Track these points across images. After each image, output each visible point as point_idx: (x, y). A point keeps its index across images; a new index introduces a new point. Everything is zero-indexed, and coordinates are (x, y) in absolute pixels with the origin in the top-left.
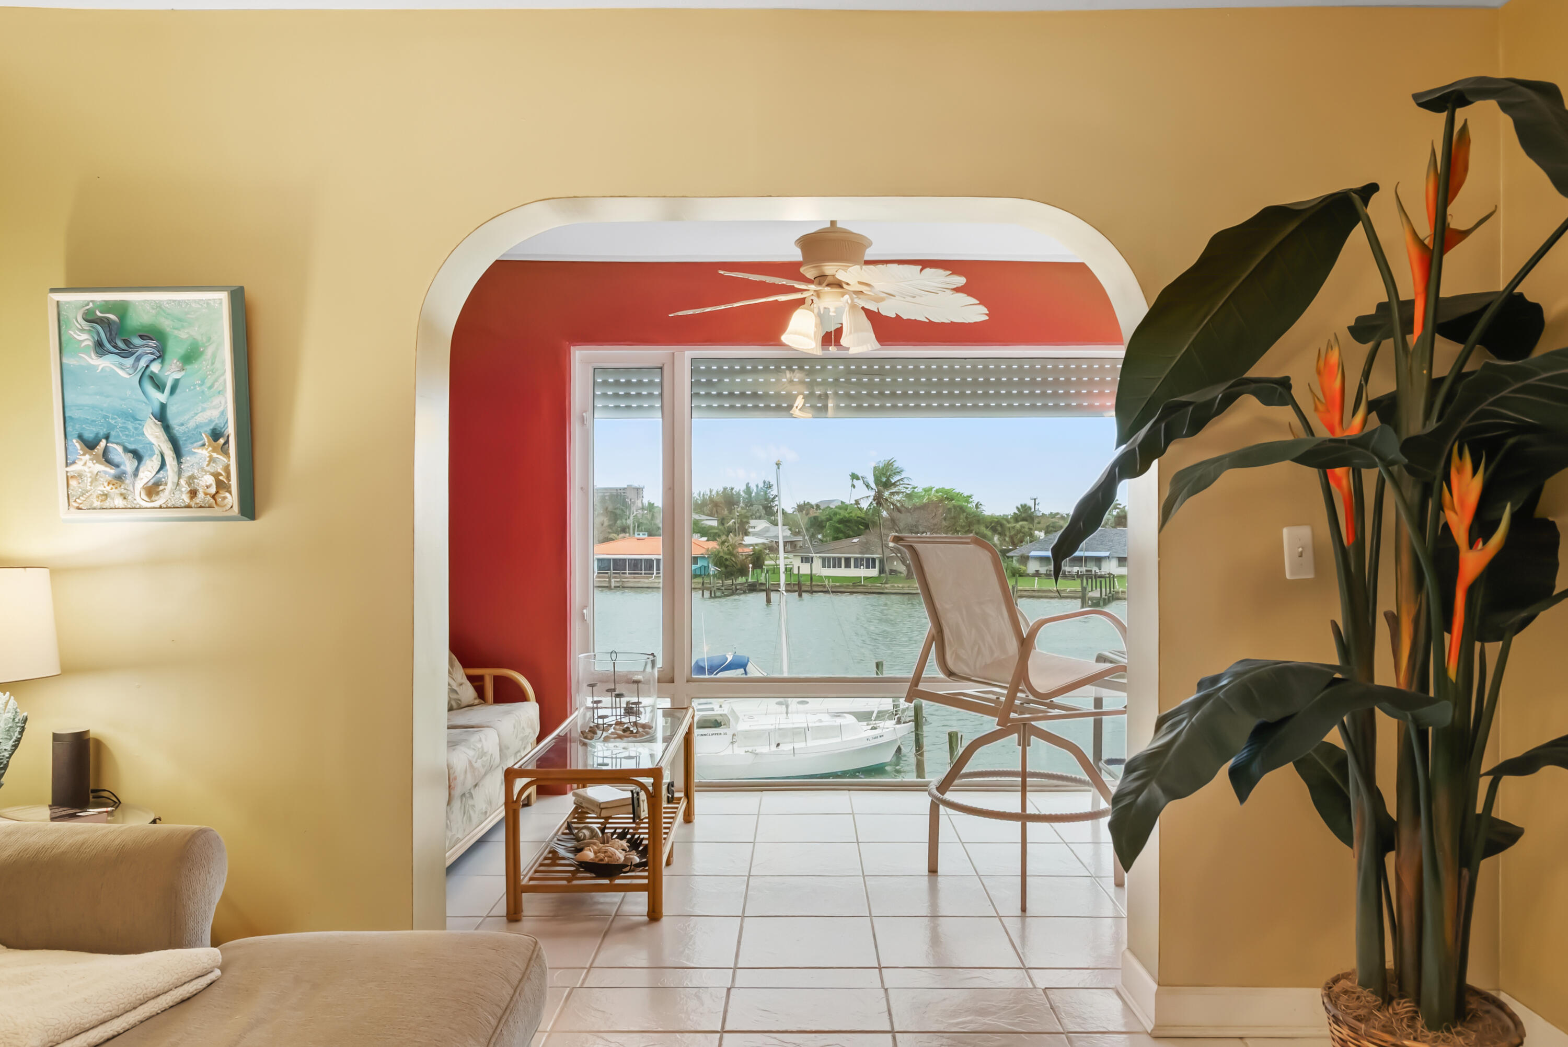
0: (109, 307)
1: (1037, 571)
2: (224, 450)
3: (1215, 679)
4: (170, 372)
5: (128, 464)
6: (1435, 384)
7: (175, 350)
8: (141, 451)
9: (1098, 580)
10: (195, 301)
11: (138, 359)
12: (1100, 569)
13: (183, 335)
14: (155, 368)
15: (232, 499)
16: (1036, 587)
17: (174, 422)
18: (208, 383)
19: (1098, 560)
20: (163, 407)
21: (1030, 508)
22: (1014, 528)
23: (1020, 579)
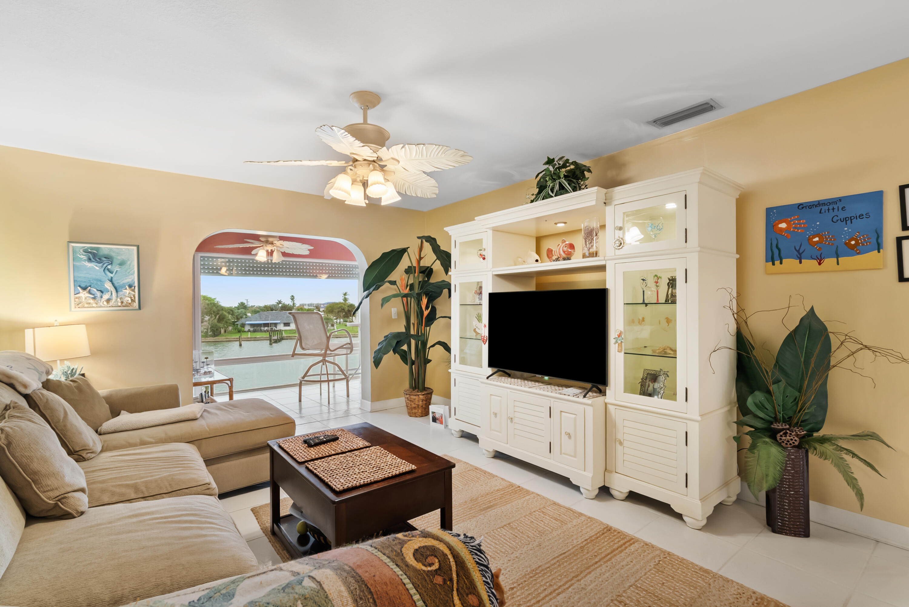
0: (92, 248)
1: (249, 330)
2: (134, 291)
3: (387, 336)
4: (115, 268)
5: (98, 294)
6: (420, 282)
7: (116, 262)
8: (103, 291)
9: (276, 332)
10: (124, 249)
11: (104, 264)
12: (276, 328)
13: (119, 258)
14: (109, 267)
15: (136, 304)
16: (249, 336)
17: (115, 282)
18: (128, 271)
19: (276, 325)
20: (112, 278)
21: (245, 304)
22: (238, 312)
23: (242, 333)
